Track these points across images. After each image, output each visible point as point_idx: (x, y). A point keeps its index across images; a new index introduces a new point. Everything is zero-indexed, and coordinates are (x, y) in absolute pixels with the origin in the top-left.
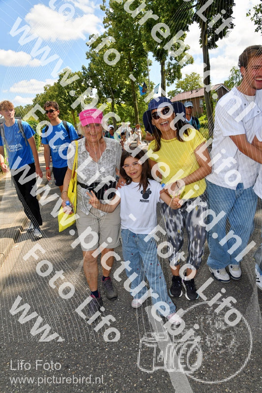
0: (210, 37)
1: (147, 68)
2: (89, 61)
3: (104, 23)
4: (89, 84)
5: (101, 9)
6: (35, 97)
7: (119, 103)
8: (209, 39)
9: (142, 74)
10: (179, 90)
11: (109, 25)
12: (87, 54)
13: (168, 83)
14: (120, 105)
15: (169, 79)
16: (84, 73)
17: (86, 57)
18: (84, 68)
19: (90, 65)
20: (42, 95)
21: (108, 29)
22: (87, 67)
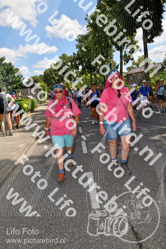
0: (150, 36)
1: (112, 54)
2: (78, 50)
3: (87, 27)
4: (77, 63)
5: (85, 19)
6: (45, 71)
7: (95, 75)
8: (149, 37)
9: (109, 57)
10: (134, 66)
11: (90, 29)
12: (76, 46)
13: (124, 63)
14: (96, 76)
15: (125, 61)
16: (74, 57)
17: (76, 47)
18: (74, 54)
19: (78, 52)
20: (49, 69)
21: (89, 31)
22: (76, 53)
